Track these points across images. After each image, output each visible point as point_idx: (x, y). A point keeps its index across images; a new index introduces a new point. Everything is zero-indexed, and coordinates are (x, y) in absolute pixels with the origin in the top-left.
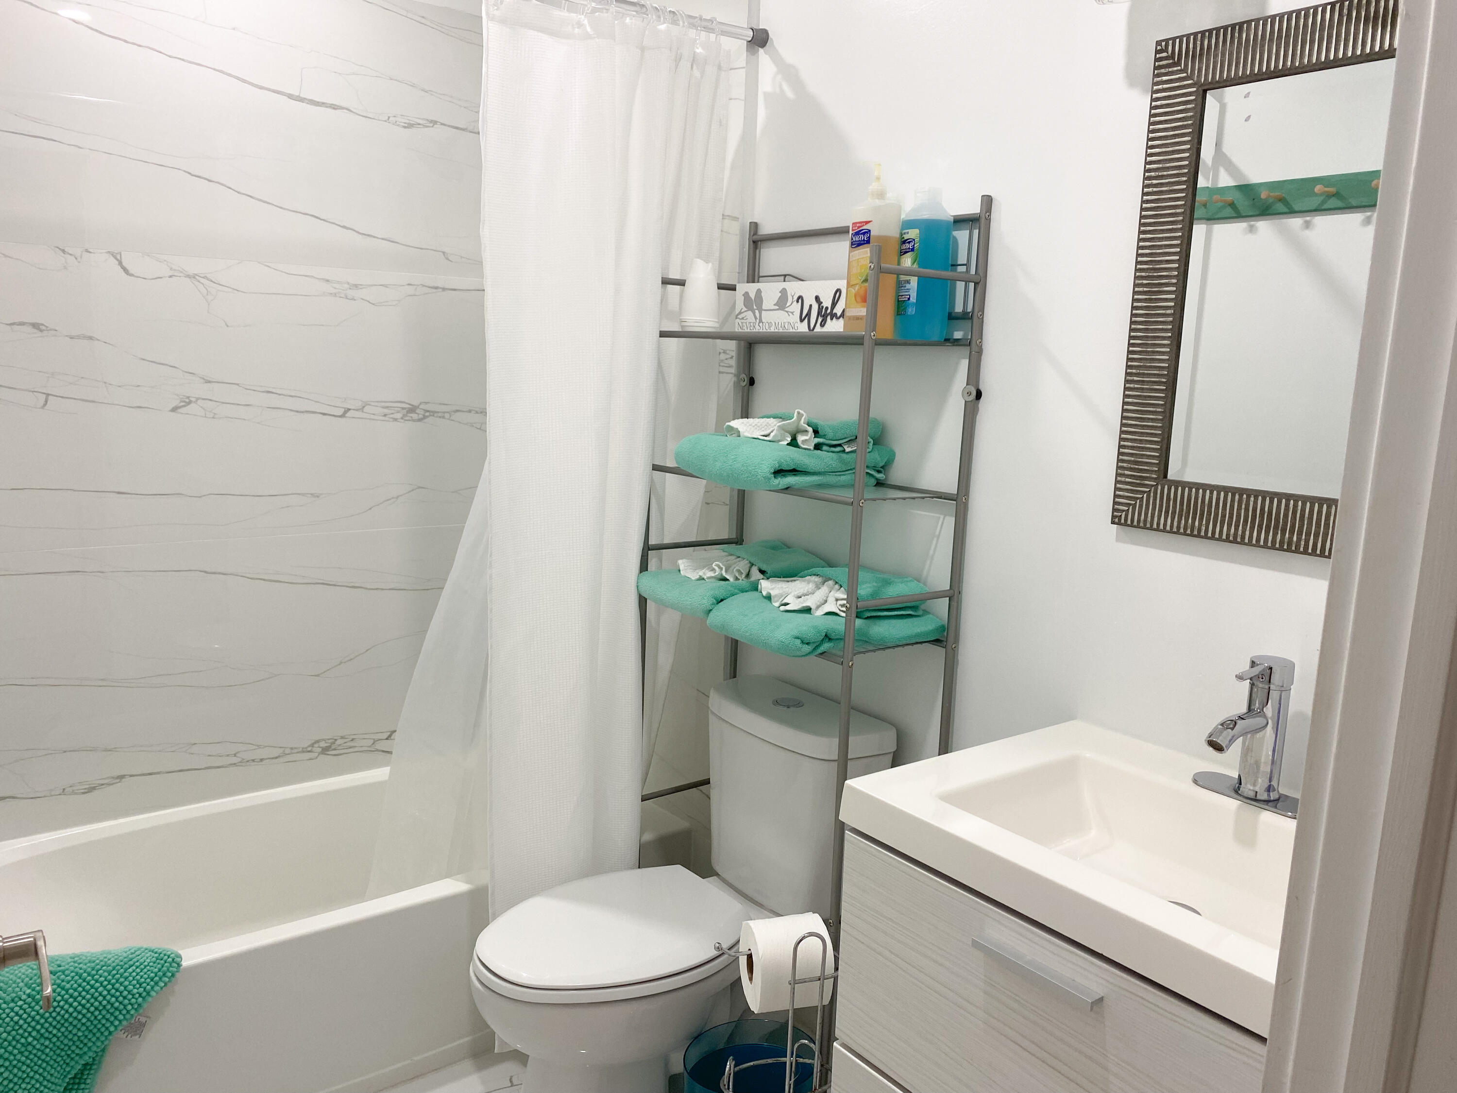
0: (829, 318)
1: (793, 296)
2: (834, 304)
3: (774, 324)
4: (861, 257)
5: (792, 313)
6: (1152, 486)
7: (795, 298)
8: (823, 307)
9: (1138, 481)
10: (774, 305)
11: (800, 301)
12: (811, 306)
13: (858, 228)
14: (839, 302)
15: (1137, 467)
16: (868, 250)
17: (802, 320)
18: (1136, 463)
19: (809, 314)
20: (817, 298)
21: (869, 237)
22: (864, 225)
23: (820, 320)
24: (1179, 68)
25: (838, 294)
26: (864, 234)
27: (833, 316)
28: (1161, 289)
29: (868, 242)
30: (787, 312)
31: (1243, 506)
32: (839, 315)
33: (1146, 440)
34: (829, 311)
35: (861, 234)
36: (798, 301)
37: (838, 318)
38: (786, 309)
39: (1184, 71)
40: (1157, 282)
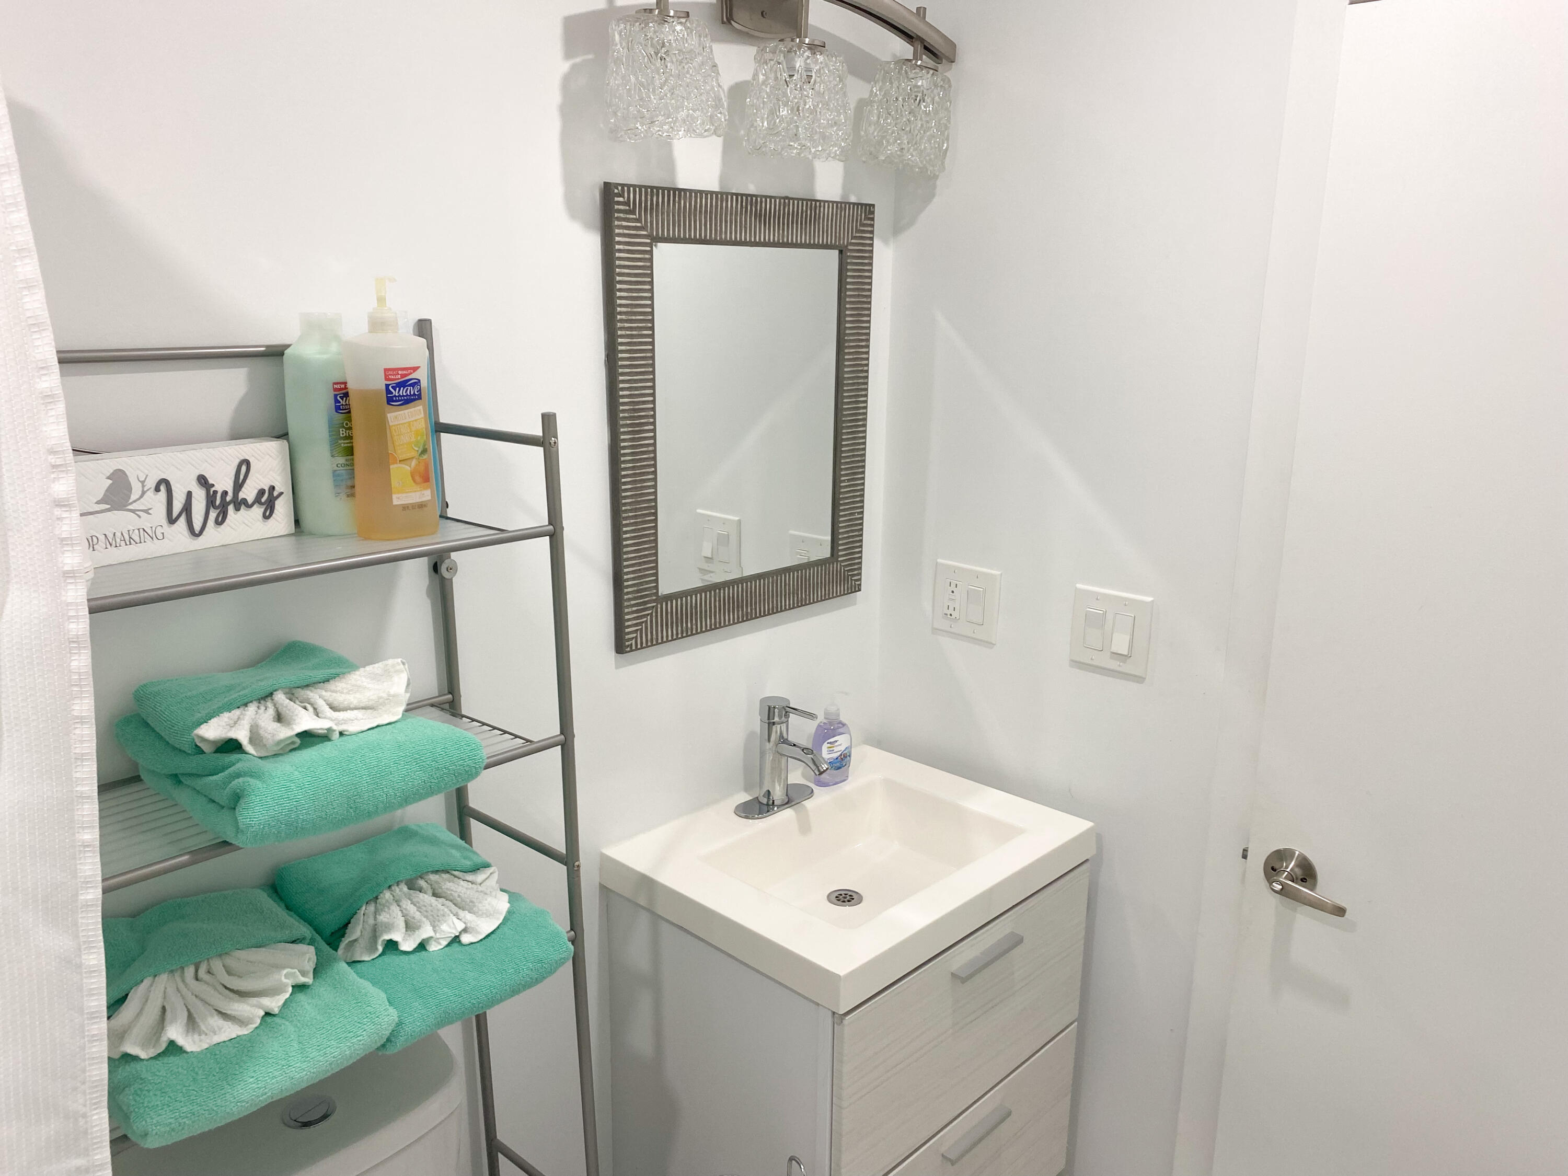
0: (231, 508)
1: (143, 482)
2: (238, 485)
3: (102, 538)
4: (413, 419)
5: (147, 511)
6: (653, 607)
7: (151, 483)
8: (215, 492)
9: (642, 607)
10: (98, 503)
11: (163, 488)
12: (189, 494)
13: (402, 378)
14: (247, 481)
15: (639, 594)
16: (421, 407)
17: (172, 521)
18: (638, 591)
19: (187, 508)
20: (203, 481)
21: (420, 390)
22: (411, 373)
23: (213, 515)
24: (635, 217)
25: (244, 468)
26: (413, 385)
27: (239, 504)
28: (642, 428)
29: (419, 397)
30: (133, 511)
31: (717, 599)
32: (250, 501)
33: (644, 569)
34: (229, 498)
35: (410, 385)
36: (157, 489)
37: (249, 506)
38: (130, 507)
39: (639, 220)
40: (638, 421)
